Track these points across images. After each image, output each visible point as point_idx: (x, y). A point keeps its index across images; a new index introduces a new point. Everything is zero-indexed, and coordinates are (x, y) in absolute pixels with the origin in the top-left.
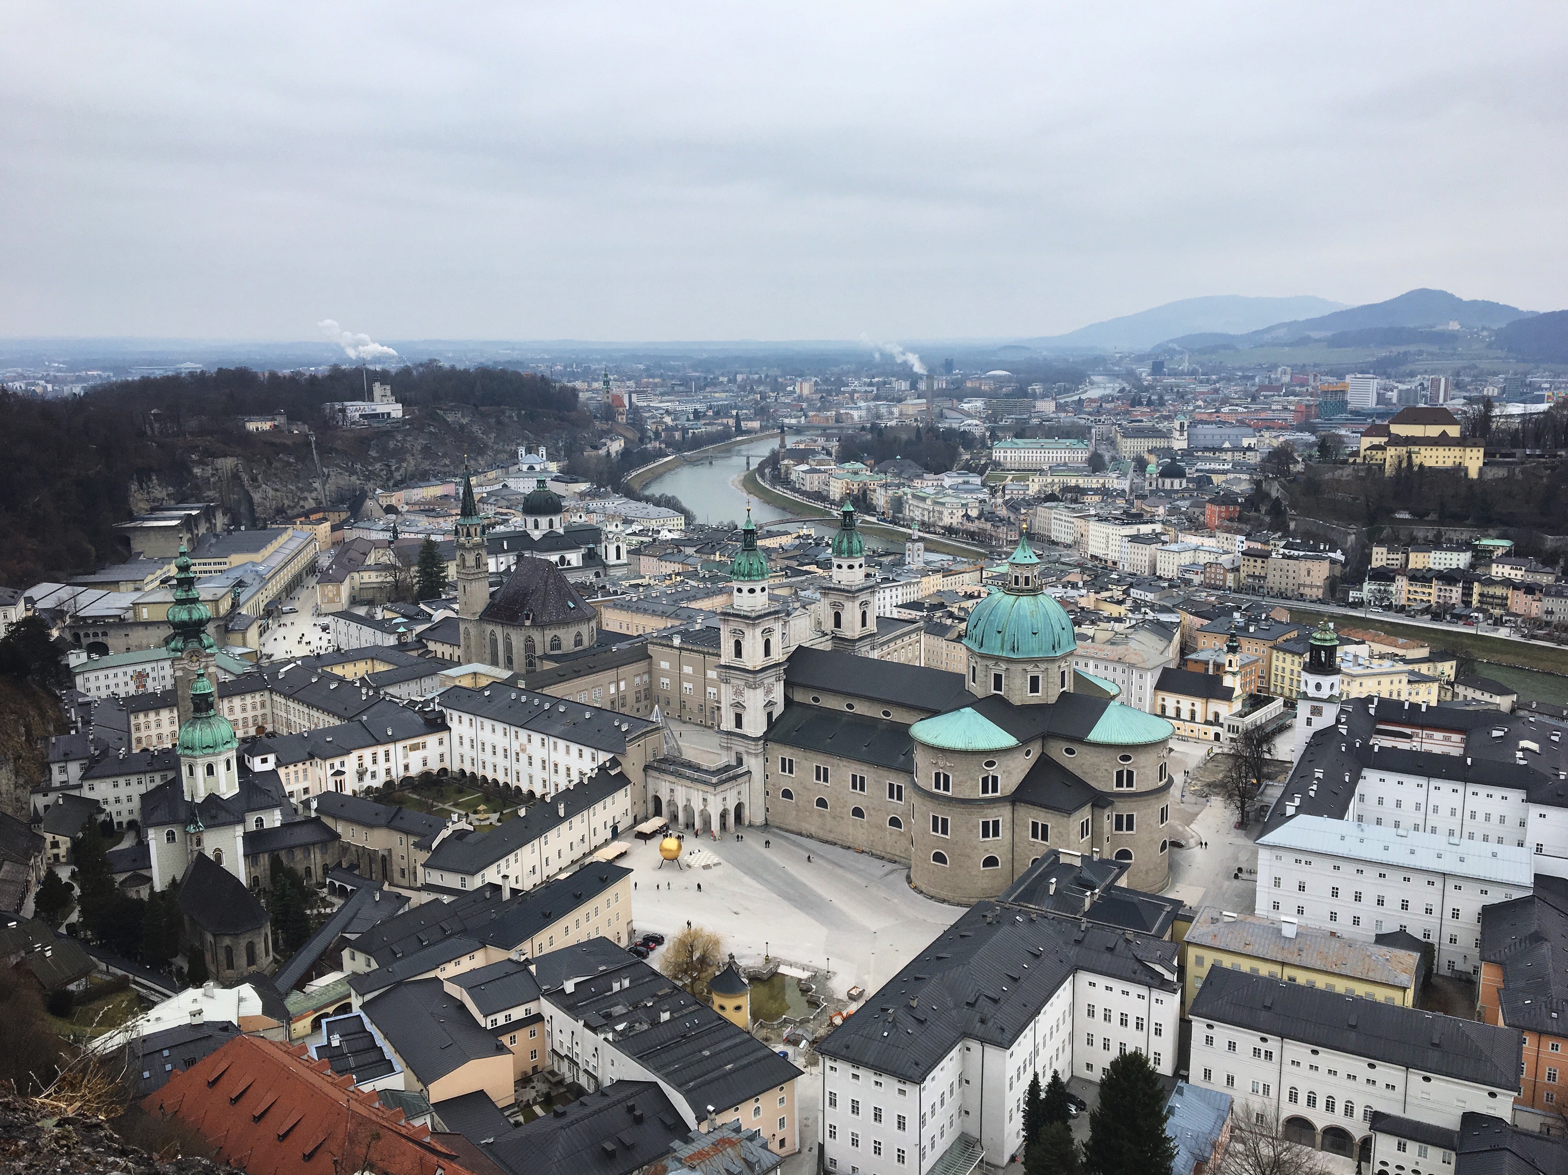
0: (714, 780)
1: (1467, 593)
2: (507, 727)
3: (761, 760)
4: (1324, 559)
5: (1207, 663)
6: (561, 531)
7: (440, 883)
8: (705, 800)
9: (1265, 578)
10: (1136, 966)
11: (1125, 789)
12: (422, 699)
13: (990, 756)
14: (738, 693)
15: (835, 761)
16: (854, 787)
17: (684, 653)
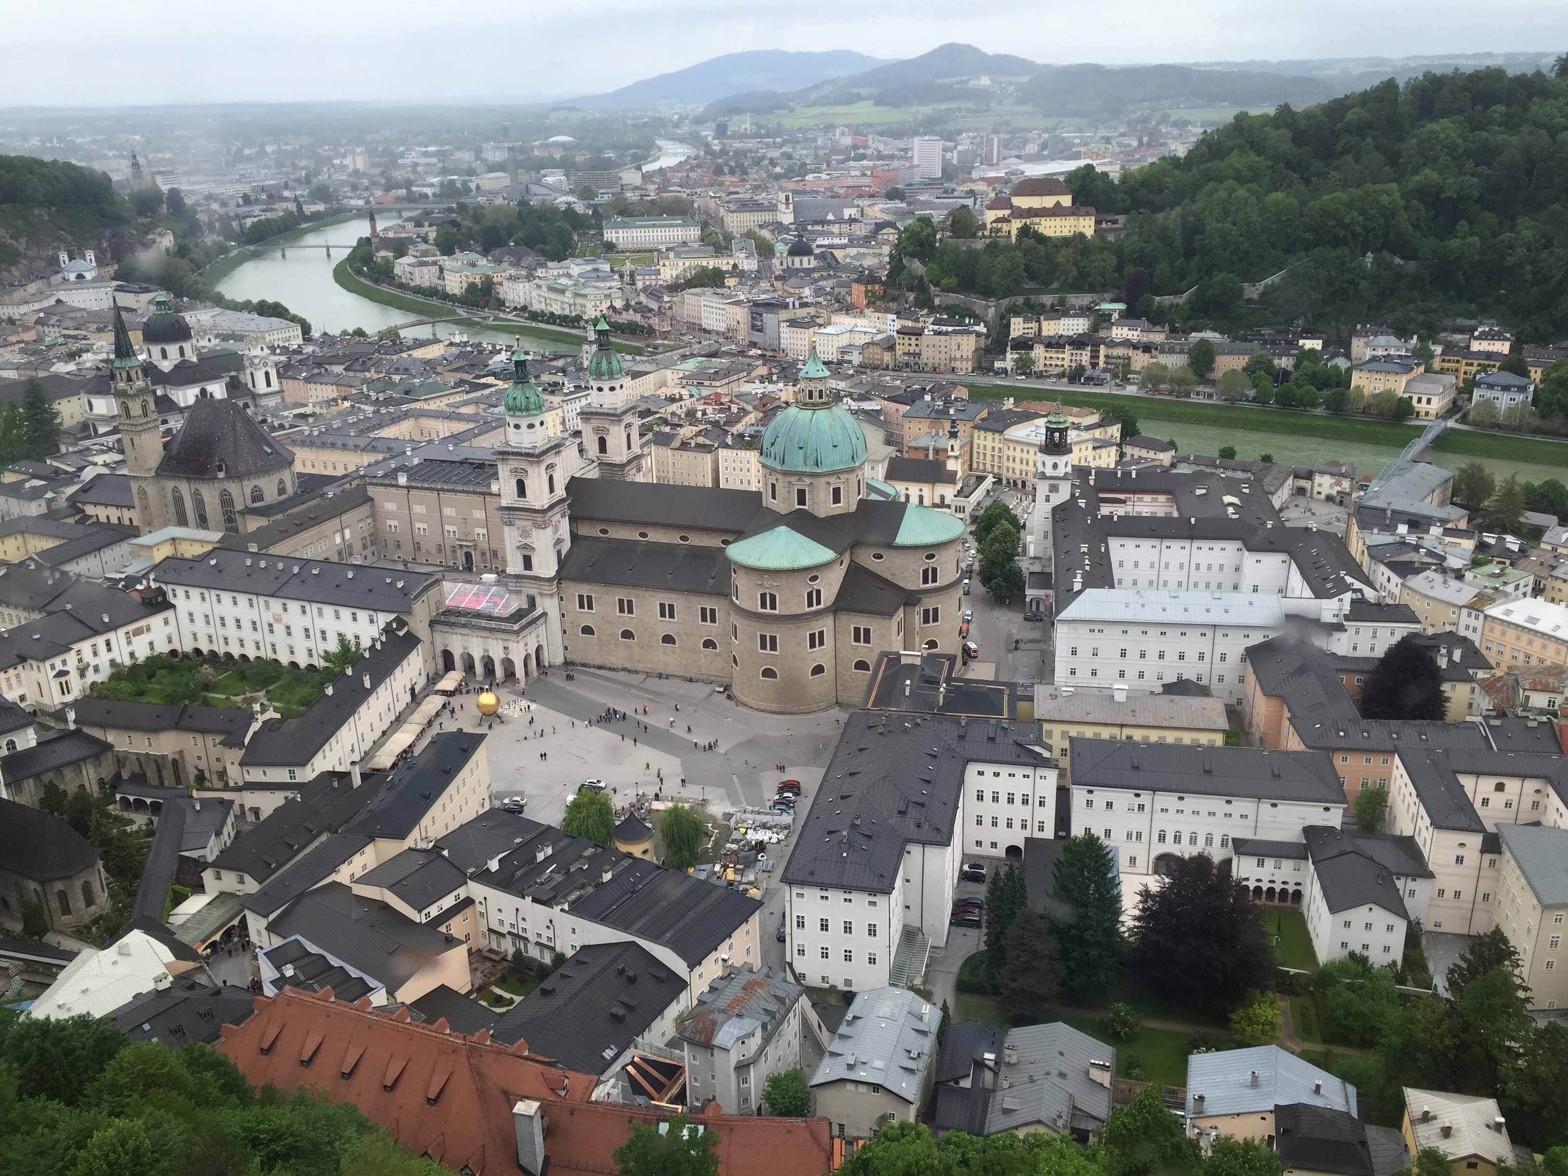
0: (516, 627)
1: (1095, 356)
2: (254, 597)
3: (556, 599)
4: (971, 333)
5: (927, 449)
6: (194, 359)
7: (263, 779)
8: (506, 648)
9: (919, 355)
10: (1019, 750)
11: (930, 585)
12: (123, 576)
13: (813, 572)
14: (525, 533)
15: (640, 593)
16: (663, 615)
17: (412, 492)
